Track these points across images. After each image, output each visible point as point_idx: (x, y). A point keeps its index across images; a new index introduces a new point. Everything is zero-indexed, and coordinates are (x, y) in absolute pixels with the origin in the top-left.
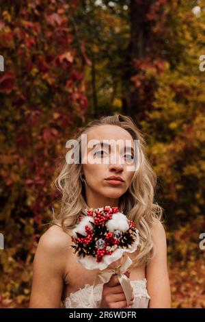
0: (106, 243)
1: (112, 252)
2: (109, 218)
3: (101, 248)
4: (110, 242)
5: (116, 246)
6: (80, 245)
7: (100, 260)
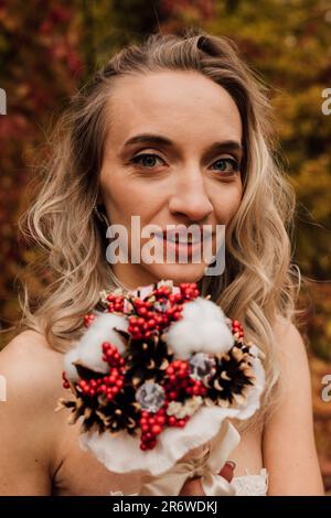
0: (167, 392)
1: (187, 419)
2: (172, 318)
3: (152, 408)
4: (180, 389)
5: (198, 400)
6: (89, 400)
7: (149, 443)
